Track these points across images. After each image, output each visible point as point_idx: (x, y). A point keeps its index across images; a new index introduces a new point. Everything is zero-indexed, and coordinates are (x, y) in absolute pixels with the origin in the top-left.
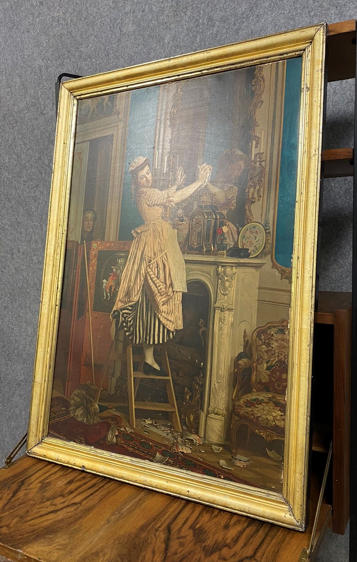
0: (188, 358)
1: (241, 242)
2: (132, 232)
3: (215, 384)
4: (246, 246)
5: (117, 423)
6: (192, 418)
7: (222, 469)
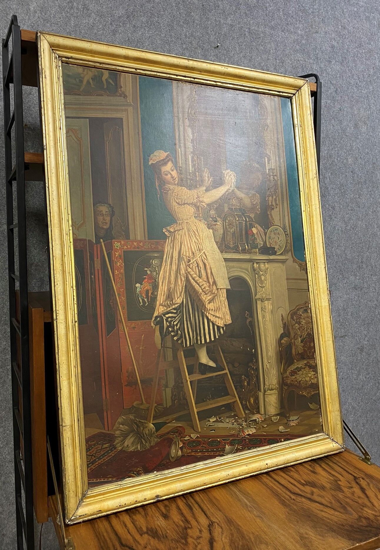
0: (241, 348)
2: (164, 231)
3: (266, 365)
4: (273, 245)
5: (180, 434)
6: (252, 400)
7: (282, 434)
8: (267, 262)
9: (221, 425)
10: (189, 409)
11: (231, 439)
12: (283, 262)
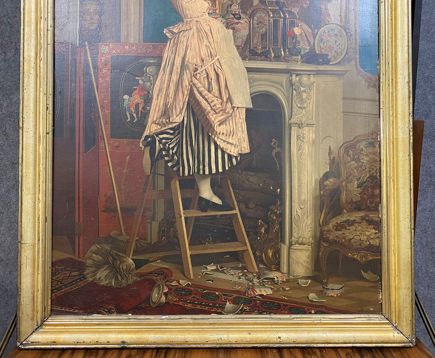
0: (259, 186)
1: (318, 46)
2: (165, 32)
3: (297, 212)
4: (325, 50)
5: (165, 277)
6: (270, 253)
7: (312, 303)
8: (314, 74)
9: (221, 276)
10: (180, 250)
11: (235, 295)
12: (340, 74)
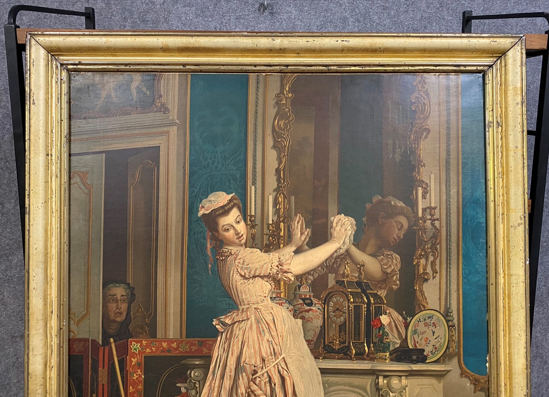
1: (411, 340)
2: (214, 323)
4: (420, 345)
8: (406, 376)
12: (439, 375)
